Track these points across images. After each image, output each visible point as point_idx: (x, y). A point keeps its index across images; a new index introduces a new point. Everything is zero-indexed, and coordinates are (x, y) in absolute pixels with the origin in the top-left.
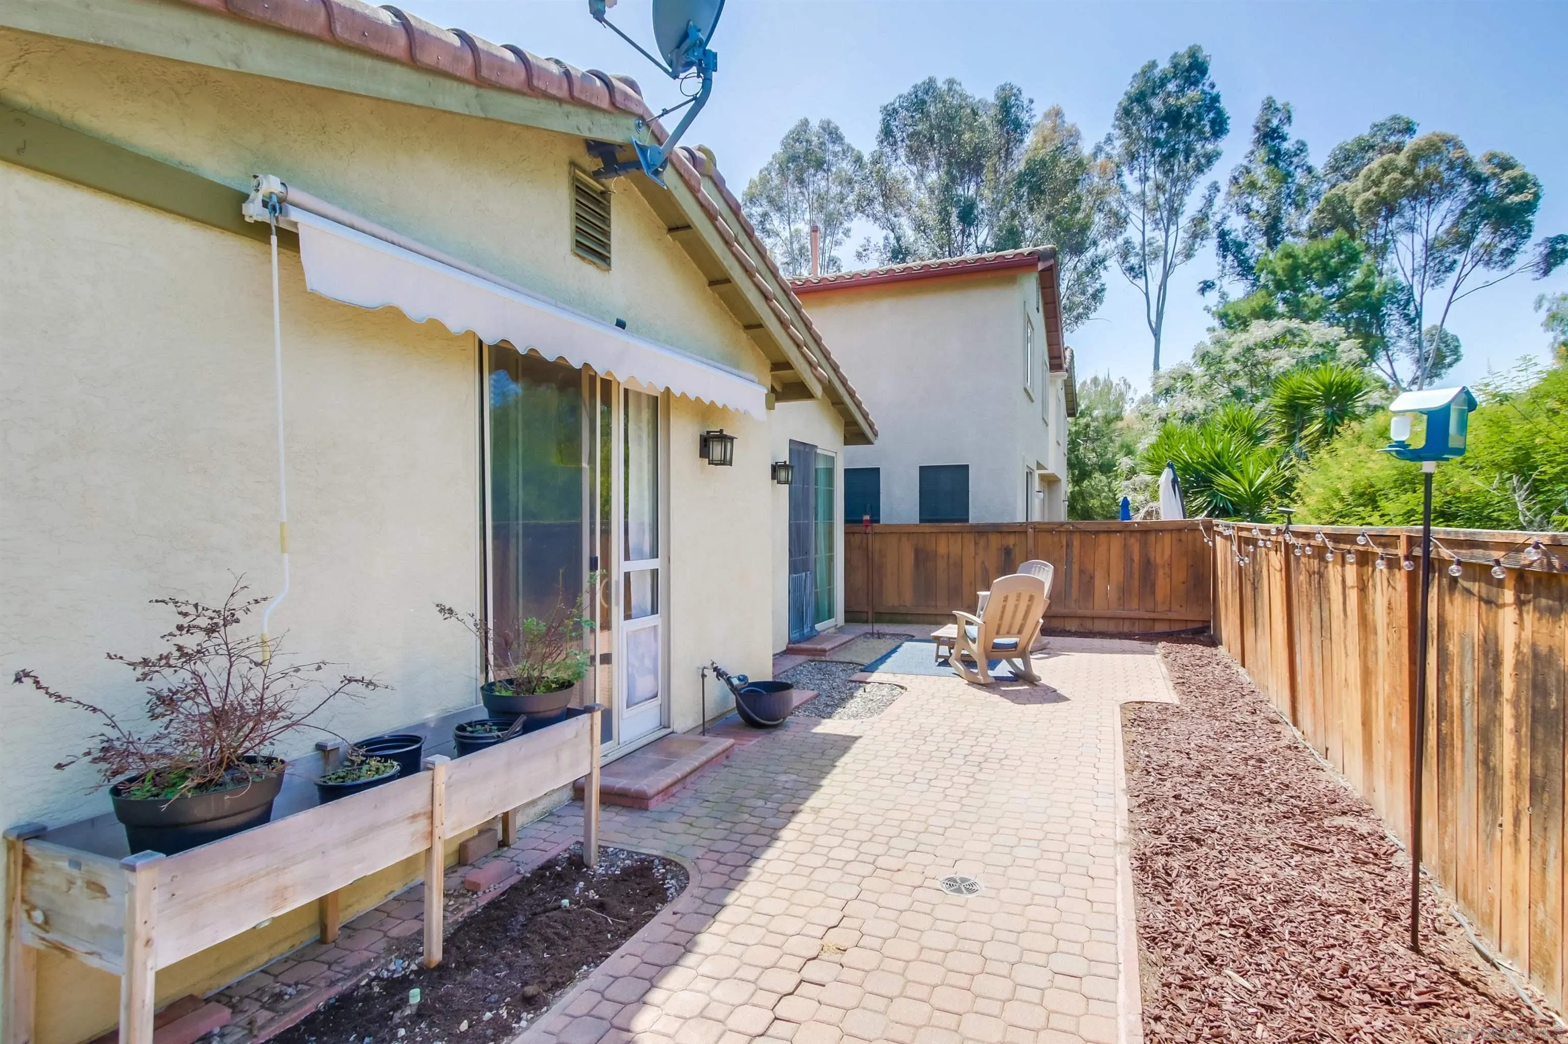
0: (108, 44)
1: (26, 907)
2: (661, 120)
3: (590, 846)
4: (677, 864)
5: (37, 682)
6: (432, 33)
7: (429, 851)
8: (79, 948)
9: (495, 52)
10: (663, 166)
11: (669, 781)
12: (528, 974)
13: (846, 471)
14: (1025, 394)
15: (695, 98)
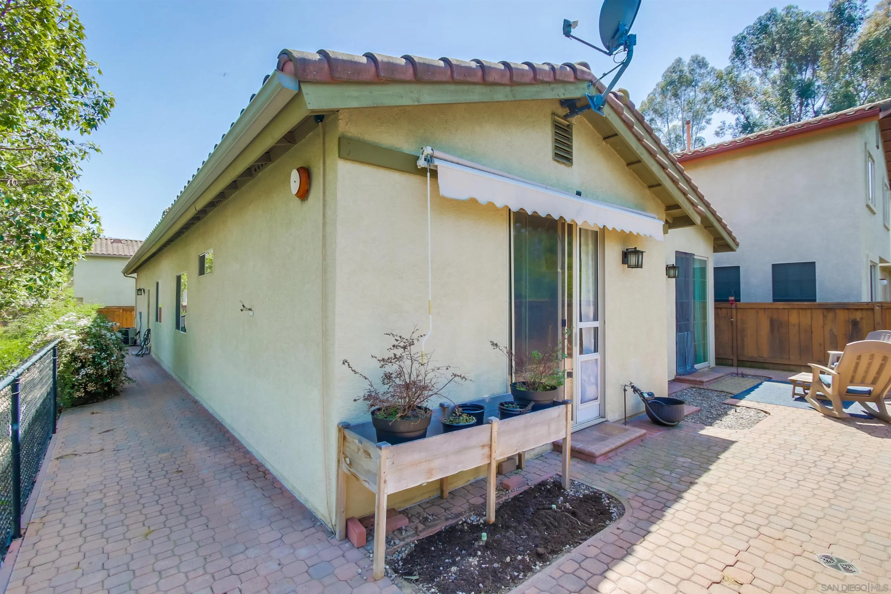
0: (378, 106)
1: (344, 456)
2: (601, 81)
3: (565, 478)
4: (616, 499)
5: (349, 365)
6: (492, 66)
7: (489, 464)
8: (362, 478)
9: (519, 67)
10: (603, 105)
11: (607, 449)
12: (538, 541)
13: (715, 268)
14: (867, 209)
15: (622, 63)
